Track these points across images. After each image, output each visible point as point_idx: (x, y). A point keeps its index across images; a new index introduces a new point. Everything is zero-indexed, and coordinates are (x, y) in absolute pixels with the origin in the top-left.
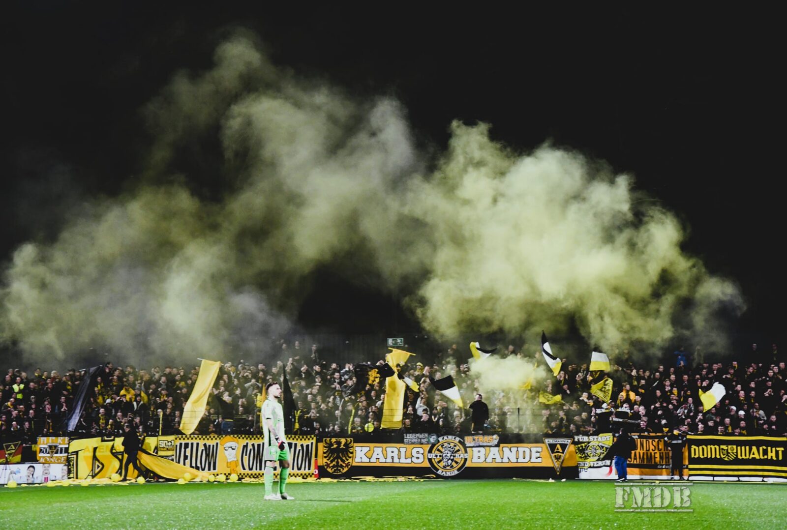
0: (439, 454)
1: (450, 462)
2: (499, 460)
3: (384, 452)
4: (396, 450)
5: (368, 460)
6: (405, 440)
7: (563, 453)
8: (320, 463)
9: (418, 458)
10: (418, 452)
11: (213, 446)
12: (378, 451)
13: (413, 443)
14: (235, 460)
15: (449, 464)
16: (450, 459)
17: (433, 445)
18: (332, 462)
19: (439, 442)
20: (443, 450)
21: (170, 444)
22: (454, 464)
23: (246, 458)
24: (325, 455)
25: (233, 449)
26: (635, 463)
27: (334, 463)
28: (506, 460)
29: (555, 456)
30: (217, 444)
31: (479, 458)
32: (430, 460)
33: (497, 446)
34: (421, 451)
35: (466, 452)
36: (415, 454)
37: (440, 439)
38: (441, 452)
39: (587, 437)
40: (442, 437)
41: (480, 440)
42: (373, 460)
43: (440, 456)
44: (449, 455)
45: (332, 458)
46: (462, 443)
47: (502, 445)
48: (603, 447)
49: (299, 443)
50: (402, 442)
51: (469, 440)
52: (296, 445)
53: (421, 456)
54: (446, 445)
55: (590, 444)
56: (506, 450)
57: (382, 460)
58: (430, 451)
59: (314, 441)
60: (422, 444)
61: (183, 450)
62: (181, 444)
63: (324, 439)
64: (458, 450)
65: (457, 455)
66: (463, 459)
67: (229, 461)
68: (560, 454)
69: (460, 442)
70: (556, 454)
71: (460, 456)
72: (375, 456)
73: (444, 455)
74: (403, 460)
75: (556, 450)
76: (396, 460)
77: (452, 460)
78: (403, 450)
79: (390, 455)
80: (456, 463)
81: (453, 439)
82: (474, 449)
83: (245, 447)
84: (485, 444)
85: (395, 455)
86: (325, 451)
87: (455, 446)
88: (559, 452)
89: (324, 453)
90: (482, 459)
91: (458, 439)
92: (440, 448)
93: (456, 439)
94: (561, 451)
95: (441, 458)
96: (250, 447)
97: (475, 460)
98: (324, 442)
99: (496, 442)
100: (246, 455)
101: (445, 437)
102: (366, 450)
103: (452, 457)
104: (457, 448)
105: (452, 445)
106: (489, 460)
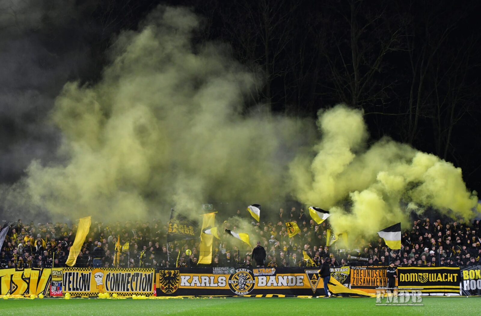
0: (236, 280)
1: (243, 285)
2: (275, 284)
3: (200, 280)
4: (207, 278)
5: (189, 285)
6: (214, 272)
7: (317, 279)
8: (157, 287)
9: (222, 283)
10: (222, 280)
11: (87, 275)
12: (196, 278)
13: (218, 274)
14: (102, 284)
15: (243, 287)
16: (243, 284)
17: (232, 275)
18: (165, 285)
19: (236, 272)
20: (239, 278)
21: (59, 273)
22: (246, 287)
23: (109, 283)
24: (161, 281)
25: (100, 277)
26: (364, 285)
27: (167, 286)
28: (280, 284)
29: (313, 281)
30: (90, 273)
31: (262, 283)
32: (230, 285)
33: (275, 275)
34: (224, 279)
35: (254, 279)
36: (220, 280)
37: (237, 271)
38: (238, 279)
39: (333, 269)
40: (238, 270)
41: (263, 271)
42: (193, 284)
43: (237, 282)
44: (243, 281)
45: (165, 283)
46: (252, 274)
47: (277, 275)
48: (343, 275)
49: (144, 273)
50: (212, 273)
51: (256, 272)
52: (141, 274)
53: (224, 282)
54: (240, 274)
55: (335, 274)
56: (280, 278)
57: (199, 284)
58: (230, 279)
59: (154, 272)
60: (225, 274)
61: (68, 277)
62: (66, 273)
63: (160, 271)
64: (249, 278)
65: (248, 281)
66: (252, 284)
67: (98, 284)
68: (315, 280)
69: (250, 273)
70: (313, 280)
71: (250, 282)
72: (194, 282)
73: (239, 281)
74: (212, 285)
75: (313, 278)
76: (208, 285)
77: (245, 285)
78: (212, 278)
79: (203, 281)
80: (248, 286)
81: (245, 271)
82: (259, 277)
83: (108, 276)
84: (266, 274)
85: (207, 281)
86: (161, 278)
87: (246, 275)
88: (315, 279)
89: (160, 280)
90: (265, 284)
91: (248, 271)
92: (237, 277)
93: (247, 270)
94: (316, 278)
95: (237, 283)
96: (111, 276)
97: (260, 284)
98: (160, 273)
99: (273, 273)
100: (109, 281)
101: (240, 270)
102: (187, 278)
103: (244, 283)
104: (248, 277)
105: (245, 275)
106: (269, 284)
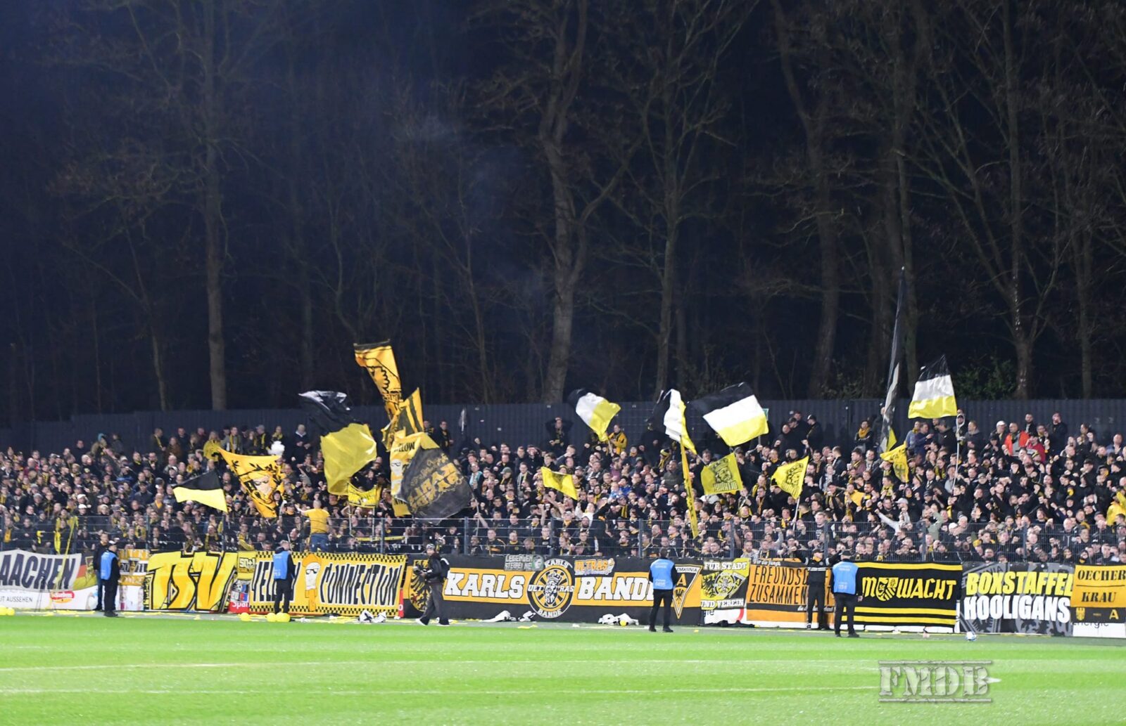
0: (541, 585)
1: (553, 597)
2: (609, 596)
3: (480, 581)
4: (492, 578)
5: (458, 593)
6: (506, 565)
7: (687, 587)
8: (406, 596)
9: (516, 591)
10: (518, 583)
12: (473, 579)
13: (514, 570)
14: (314, 587)
15: (552, 601)
16: (553, 592)
17: (537, 573)
18: (419, 593)
19: (544, 567)
20: (547, 580)
21: (250, 563)
22: (557, 600)
23: (326, 585)
24: (412, 584)
25: (315, 573)
26: (771, 602)
27: (421, 595)
28: (617, 596)
29: (677, 591)
31: (586, 592)
32: (530, 594)
33: (611, 575)
34: (522, 580)
35: (573, 584)
36: (514, 586)
37: (547, 564)
38: (545, 583)
39: (719, 564)
40: (548, 562)
41: (592, 565)
42: (465, 593)
43: (542, 589)
44: (552, 587)
45: (419, 589)
46: (571, 570)
47: (617, 574)
48: (736, 578)
49: (388, 566)
50: (502, 567)
51: (579, 568)
52: (384, 568)
53: (519, 588)
54: (552, 572)
55: (721, 574)
56: (621, 581)
57: (475, 593)
58: (532, 582)
59: (403, 564)
60: (524, 570)
61: (262, 571)
62: (261, 563)
63: (415, 560)
64: (565, 581)
65: (562, 587)
66: (568, 594)
67: (308, 588)
68: (682, 588)
69: (569, 568)
70: (678, 588)
71: (565, 589)
72: (468, 587)
73: (548, 587)
74: (499, 594)
75: (679, 583)
76: (491, 594)
77: (555, 595)
78: (501, 579)
79: (485, 585)
80: (560, 599)
81: (561, 564)
82: (583, 579)
83: (329, 569)
84: (597, 572)
85: (491, 586)
86: (413, 578)
87: (562, 574)
88: (681, 585)
89: (412, 581)
90: (590, 594)
91: (567, 564)
92: (544, 577)
93: (565, 563)
94: (685, 584)
95: (542, 592)
96: (333, 570)
97: (582, 595)
98: (414, 565)
99: (610, 569)
100: (327, 580)
101: (553, 561)
102: (460, 577)
103: (555, 591)
104: (564, 577)
105: (559, 572)
106: (598, 596)
